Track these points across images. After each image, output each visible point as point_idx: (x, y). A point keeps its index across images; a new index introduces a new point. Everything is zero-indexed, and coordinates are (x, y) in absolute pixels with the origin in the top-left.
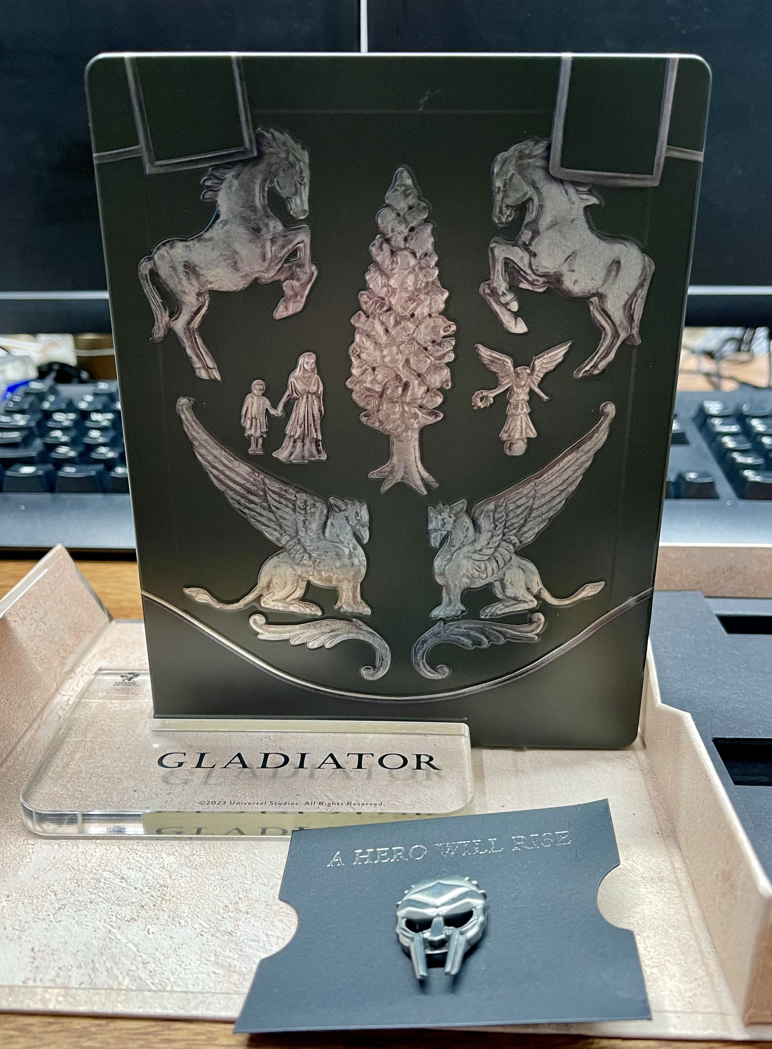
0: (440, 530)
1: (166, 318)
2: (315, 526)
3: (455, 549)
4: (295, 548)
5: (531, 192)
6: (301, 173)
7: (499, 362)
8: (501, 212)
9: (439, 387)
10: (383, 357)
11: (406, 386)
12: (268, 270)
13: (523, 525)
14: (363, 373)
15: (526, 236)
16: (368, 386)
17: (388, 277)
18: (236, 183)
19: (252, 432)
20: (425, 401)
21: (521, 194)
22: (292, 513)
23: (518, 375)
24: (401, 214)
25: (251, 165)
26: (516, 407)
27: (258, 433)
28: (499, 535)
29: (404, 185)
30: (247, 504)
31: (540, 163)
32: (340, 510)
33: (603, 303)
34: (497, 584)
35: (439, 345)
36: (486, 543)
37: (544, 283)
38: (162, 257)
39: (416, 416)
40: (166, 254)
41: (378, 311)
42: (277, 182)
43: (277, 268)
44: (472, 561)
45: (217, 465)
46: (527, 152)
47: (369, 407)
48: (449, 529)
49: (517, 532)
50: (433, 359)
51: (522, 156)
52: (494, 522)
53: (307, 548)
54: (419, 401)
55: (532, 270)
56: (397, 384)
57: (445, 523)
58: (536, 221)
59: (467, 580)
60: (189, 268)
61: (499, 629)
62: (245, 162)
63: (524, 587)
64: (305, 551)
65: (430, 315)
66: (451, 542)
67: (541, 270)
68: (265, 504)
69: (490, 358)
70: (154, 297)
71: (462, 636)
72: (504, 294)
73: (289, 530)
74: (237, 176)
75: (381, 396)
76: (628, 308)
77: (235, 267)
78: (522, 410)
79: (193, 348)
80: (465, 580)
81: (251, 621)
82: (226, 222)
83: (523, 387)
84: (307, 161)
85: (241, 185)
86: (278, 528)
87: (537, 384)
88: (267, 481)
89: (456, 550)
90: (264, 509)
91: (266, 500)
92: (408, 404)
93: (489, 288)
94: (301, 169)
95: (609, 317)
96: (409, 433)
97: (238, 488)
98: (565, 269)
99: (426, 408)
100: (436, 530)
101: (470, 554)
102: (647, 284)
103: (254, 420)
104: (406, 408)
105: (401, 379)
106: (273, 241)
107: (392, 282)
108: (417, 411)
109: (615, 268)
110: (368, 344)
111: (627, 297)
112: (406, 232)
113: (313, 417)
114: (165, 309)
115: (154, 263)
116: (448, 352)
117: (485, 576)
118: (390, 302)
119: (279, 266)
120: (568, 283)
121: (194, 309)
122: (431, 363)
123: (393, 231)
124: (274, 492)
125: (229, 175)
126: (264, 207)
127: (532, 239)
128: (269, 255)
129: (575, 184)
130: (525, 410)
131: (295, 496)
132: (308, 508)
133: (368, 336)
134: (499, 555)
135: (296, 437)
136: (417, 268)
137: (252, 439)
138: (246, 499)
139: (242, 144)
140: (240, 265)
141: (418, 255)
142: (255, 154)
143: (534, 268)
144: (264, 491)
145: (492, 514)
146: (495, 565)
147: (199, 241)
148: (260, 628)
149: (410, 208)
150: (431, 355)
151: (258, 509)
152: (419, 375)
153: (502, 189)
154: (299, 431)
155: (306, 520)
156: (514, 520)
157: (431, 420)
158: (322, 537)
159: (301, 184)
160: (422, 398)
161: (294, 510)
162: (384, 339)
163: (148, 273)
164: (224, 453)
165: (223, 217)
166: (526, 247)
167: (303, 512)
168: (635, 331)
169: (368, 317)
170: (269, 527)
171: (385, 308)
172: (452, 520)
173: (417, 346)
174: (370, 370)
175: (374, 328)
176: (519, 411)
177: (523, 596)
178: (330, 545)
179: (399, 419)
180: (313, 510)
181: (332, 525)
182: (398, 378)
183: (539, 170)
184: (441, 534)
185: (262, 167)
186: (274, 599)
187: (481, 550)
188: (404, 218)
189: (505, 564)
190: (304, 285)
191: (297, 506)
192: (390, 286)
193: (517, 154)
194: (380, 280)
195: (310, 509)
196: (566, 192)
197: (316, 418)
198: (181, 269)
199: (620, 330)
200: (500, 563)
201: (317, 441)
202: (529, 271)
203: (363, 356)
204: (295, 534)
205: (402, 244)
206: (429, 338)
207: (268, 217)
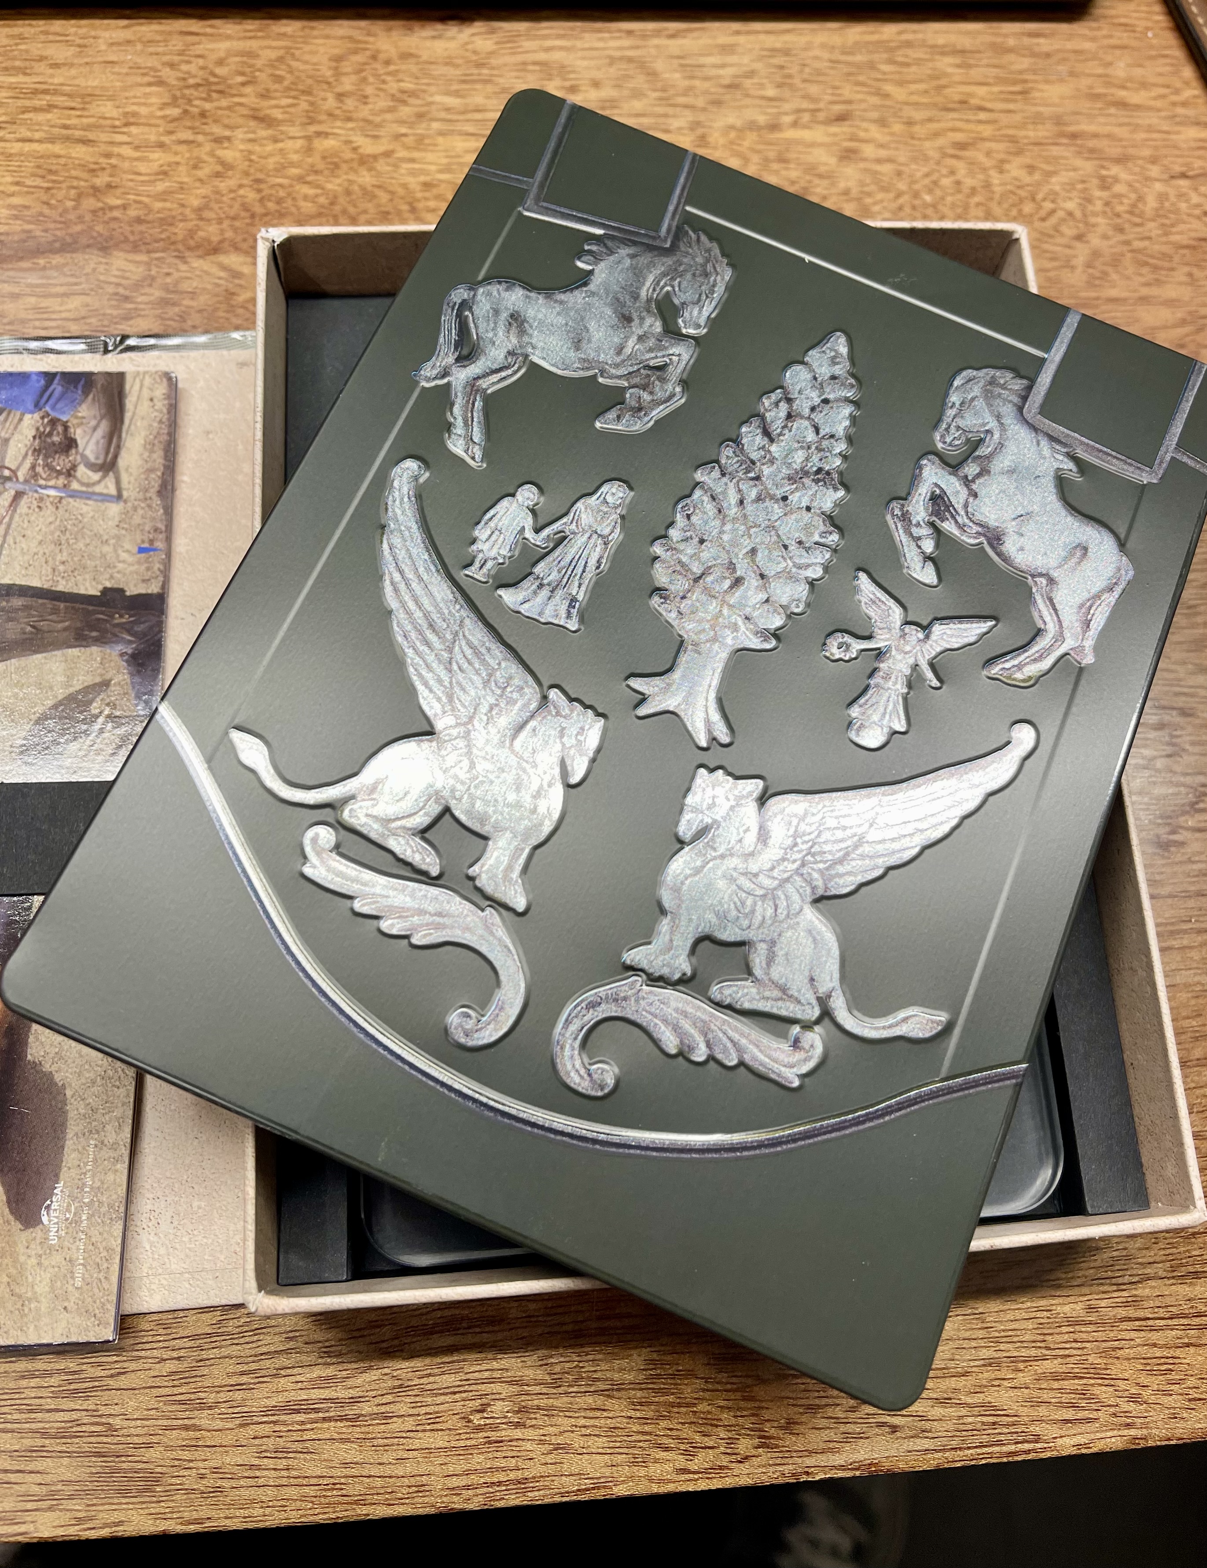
0: (702, 812)
1: (451, 359)
2: (504, 721)
3: (714, 854)
4: (454, 742)
5: (992, 424)
6: (714, 286)
7: (883, 607)
8: (947, 430)
9: (785, 603)
10: (722, 532)
11: (738, 582)
12: (617, 366)
13: (841, 861)
14: (686, 540)
15: (971, 469)
16: (684, 559)
17: (772, 440)
18: (628, 262)
19: (485, 547)
20: (756, 614)
21: (980, 421)
22: (481, 686)
23: (903, 636)
24: (819, 379)
25: (656, 253)
26: (887, 677)
27: (493, 553)
28: (794, 861)
29: (836, 351)
30: (418, 644)
31: (1016, 400)
32: (558, 714)
33: (1051, 590)
34: (762, 948)
35: (808, 549)
36: (768, 866)
37: (978, 533)
38: (489, 294)
39: (735, 628)
40: (495, 293)
41: (740, 474)
42: (680, 283)
43: (631, 369)
44: (734, 887)
45: (406, 570)
46: (1002, 381)
47: (672, 588)
48: (718, 818)
49: (827, 869)
50: (791, 564)
51: (992, 382)
52: (795, 836)
53: (475, 750)
54: (748, 610)
55: (967, 513)
56: (727, 575)
57: (714, 804)
58: (989, 458)
59: (714, 920)
60: (516, 320)
61: (736, 1036)
62: (650, 248)
63: (807, 973)
64: (469, 753)
65: (808, 509)
66: (712, 840)
67: (978, 517)
68: (446, 655)
69: (872, 596)
70: (450, 331)
71: (665, 1021)
72: (918, 525)
73: (462, 710)
74: (632, 256)
75: (697, 580)
76: (1086, 608)
77: (577, 344)
78: (895, 683)
79: (465, 408)
80: (710, 916)
81: (310, 833)
82: (593, 294)
83: (906, 653)
84: (727, 278)
85: (633, 268)
86: (444, 699)
87: (927, 657)
88: (467, 622)
89: (715, 858)
90: (440, 661)
91: (450, 650)
92: (731, 606)
93: (901, 509)
94: (715, 280)
95: (1055, 610)
96: (716, 647)
97: (418, 614)
98: (1011, 527)
99: (756, 625)
100: (696, 810)
101: (735, 874)
102: (1118, 590)
103: (497, 533)
104: (725, 611)
105: (734, 570)
106: (641, 339)
107: (774, 448)
108: (740, 622)
109: (1078, 554)
110: (710, 508)
111: (1086, 595)
112: (817, 401)
113: (585, 566)
114: (456, 348)
115: (474, 295)
116: (815, 564)
117: (746, 923)
118: (761, 471)
119: (636, 368)
120: (1010, 546)
121: (495, 366)
122: (786, 568)
123: (800, 392)
124: (470, 644)
125: (624, 251)
126: (649, 301)
127: (979, 475)
128: (628, 351)
129: (1052, 439)
130: (899, 686)
131: (499, 664)
132: (509, 689)
133: (713, 498)
134: (783, 897)
135: (545, 582)
136: (813, 447)
137: (481, 555)
138: (421, 634)
139: (657, 229)
140: (584, 344)
141: (822, 433)
142: (668, 245)
143: (969, 509)
144: (456, 634)
145: (795, 822)
146: (770, 912)
147: (546, 298)
148: (318, 854)
149: (833, 378)
150: (791, 558)
151: (431, 658)
152: (762, 576)
153: (957, 405)
154: (554, 576)
155: (497, 705)
156: (826, 848)
157: (755, 643)
158: (507, 743)
159: (707, 297)
160: (754, 608)
161: (486, 683)
162: (733, 511)
163: (459, 301)
164: (426, 557)
165: (592, 287)
166: (967, 482)
167: (499, 692)
168: (1089, 643)
169: (723, 475)
170: (431, 691)
171: (752, 475)
172: (727, 805)
173: (774, 538)
174: (696, 540)
175: (724, 492)
176: (890, 684)
177: (799, 991)
178: (513, 761)
179: (708, 621)
180: (515, 695)
181: (534, 730)
182: (731, 567)
183: (1010, 406)
184: (702, 821)
185: (669, 261)
186: (369, 812)
187: (756, 875)
188: (821, 384)
189: (788, 916)
190: (657, 403)
191: (493, 679)
192: (769, 451)
193: (988, 378)
194: (760, 440)
195: (511, 692)
196: (1038, 444)
197: (587, 569)
198: (504, 315)
199: (1067, 634)
200: (779, 911)
201: (574, 600)
202: (962, 513)
203: (694, 519)
204: (465, 720)
205: (806, 412)
206: (797, 535)
207: (649, 312)
